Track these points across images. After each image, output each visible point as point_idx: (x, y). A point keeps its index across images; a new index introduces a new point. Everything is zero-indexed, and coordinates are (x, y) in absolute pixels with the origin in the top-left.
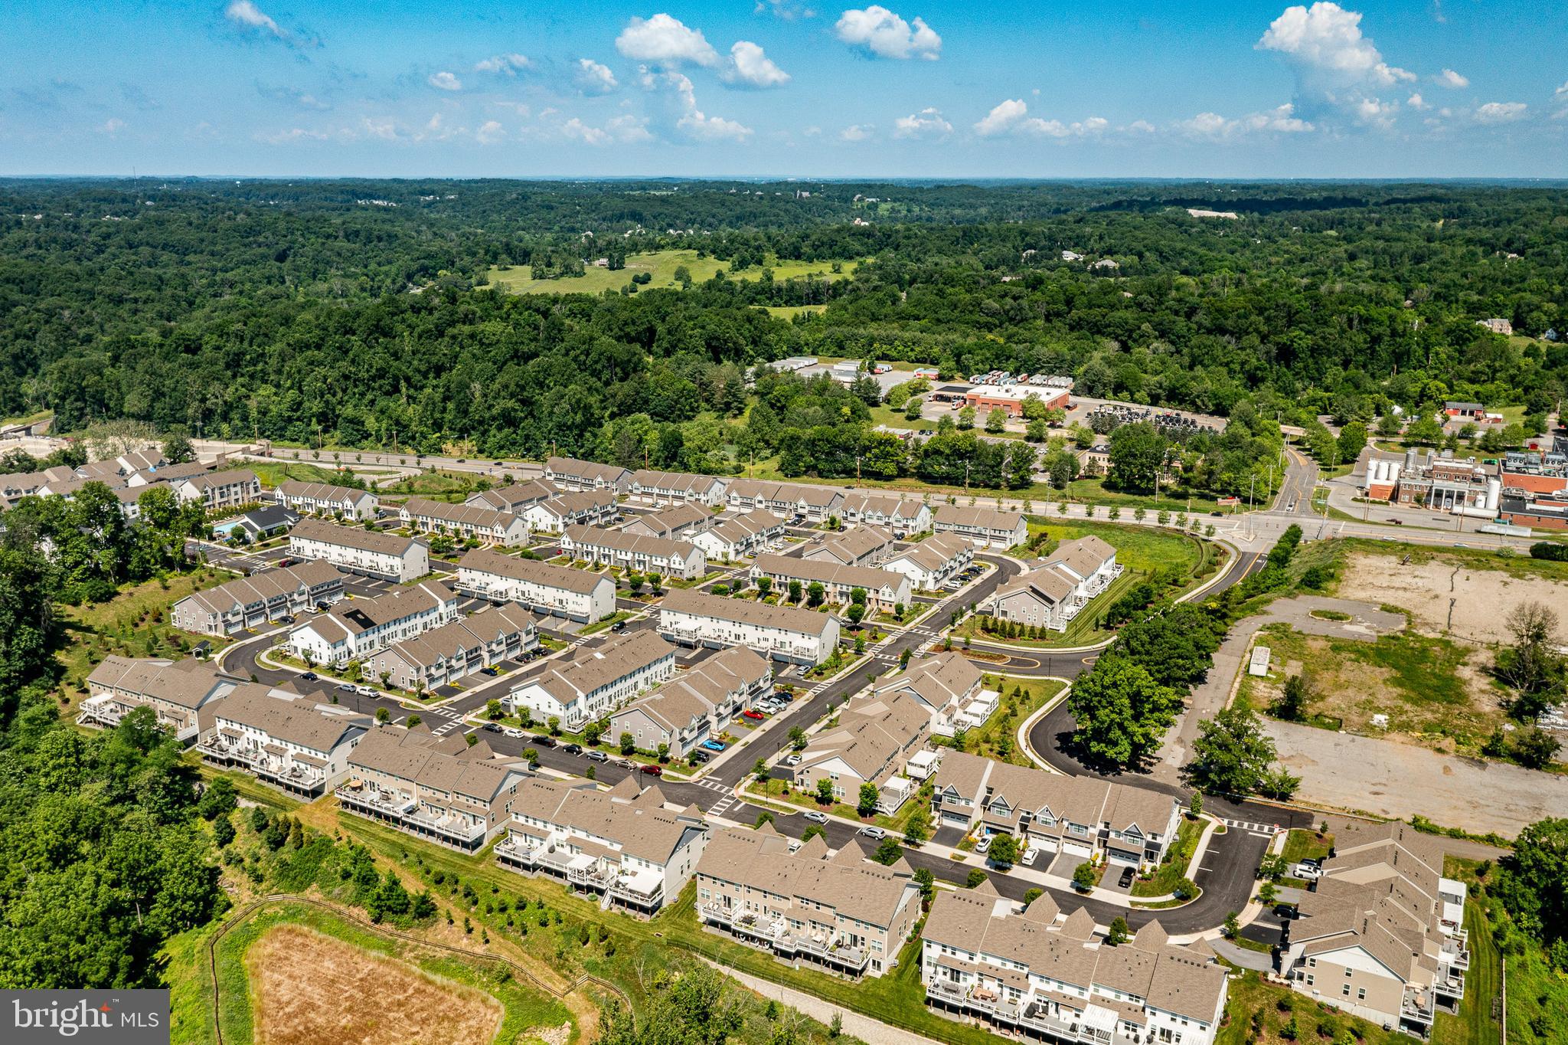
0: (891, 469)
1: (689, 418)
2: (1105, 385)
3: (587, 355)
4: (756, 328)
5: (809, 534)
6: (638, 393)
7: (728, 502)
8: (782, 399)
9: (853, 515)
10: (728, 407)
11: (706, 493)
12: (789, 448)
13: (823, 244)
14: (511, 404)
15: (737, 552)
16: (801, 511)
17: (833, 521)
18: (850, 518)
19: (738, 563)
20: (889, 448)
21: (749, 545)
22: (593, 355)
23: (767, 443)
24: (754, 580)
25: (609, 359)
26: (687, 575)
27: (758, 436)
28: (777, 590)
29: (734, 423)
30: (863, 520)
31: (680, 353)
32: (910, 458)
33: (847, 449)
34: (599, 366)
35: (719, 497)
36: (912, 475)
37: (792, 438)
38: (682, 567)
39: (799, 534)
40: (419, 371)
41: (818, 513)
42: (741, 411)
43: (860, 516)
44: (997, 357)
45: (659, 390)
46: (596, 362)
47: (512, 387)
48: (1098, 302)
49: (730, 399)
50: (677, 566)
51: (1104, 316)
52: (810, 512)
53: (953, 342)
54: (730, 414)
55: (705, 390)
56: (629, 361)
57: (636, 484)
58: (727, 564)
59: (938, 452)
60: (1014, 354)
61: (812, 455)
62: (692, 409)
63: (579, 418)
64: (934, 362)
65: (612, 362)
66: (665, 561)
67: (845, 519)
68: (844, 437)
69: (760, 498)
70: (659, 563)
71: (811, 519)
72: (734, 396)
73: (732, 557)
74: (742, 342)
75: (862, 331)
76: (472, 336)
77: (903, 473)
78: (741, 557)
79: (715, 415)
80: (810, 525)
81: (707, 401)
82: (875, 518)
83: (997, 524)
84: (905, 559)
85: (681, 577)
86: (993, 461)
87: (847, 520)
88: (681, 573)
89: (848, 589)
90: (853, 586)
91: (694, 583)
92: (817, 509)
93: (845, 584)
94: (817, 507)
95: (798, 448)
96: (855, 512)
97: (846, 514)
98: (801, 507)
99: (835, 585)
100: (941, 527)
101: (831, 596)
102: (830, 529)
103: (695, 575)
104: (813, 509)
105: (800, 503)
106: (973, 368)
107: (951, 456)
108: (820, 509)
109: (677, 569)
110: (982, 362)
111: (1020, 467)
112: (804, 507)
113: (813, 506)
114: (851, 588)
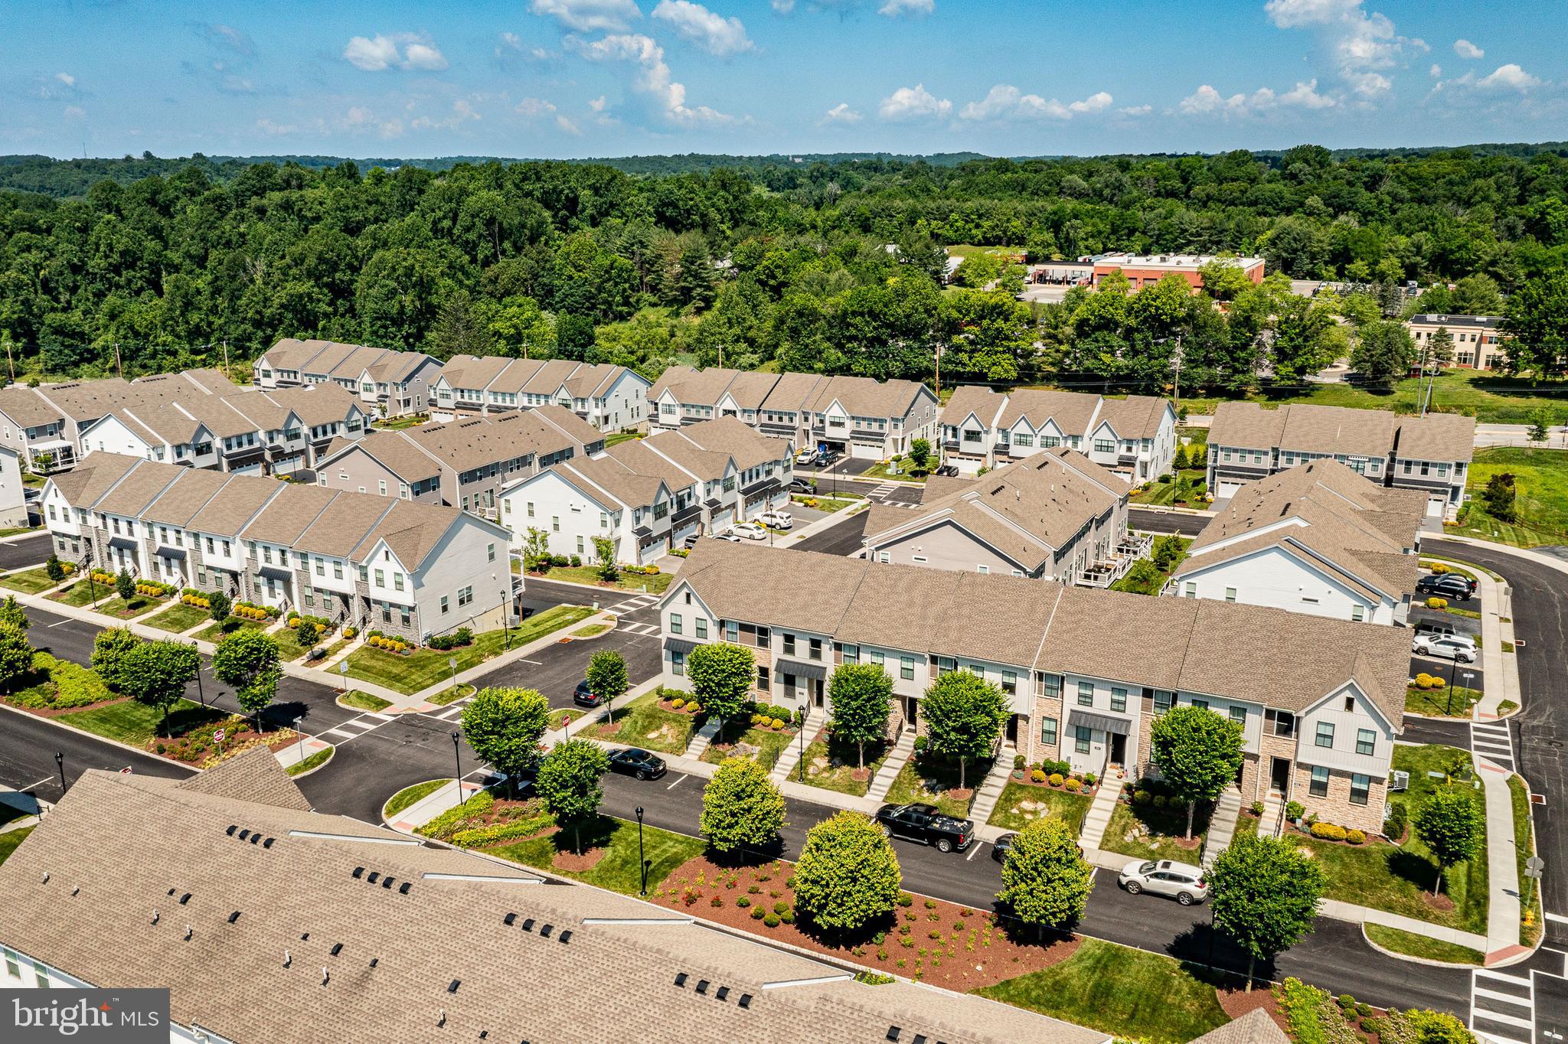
0: (1005, 367)
1: (622, 318)
3: (455, 220)
4: (736, 198)
5: (858, 490)
6: (536, 276)
7: (653, 418)
8: (778, 273)
9: (972, 436)
10: (686, 296)
11: (601, 400)
12: (795, 333)
14: (306, 287)
15: (646, 539)
16: (832, 433)
17: (920, 454)
18: (966, 446)
19: (640, 574)
20: (1000, 323)
21: (686, 515)
22: (464, 219)
23: (751, 342)
24: (678, 651)
25: (490, 222)
26: (432, 624)
27: (737, 330)
29: (696, 321)
30: (1001, 450)
31: (615, 221)
32: (1039, 345)
33: (912, 331)
34: (472, 236)
35: (635, 412)
36: (1047, 379)
37: (800, 314)
38: (406, 598)
39: (834, 488)
40: (191, 257)
41: (878, 438)
42: (708, 303)
43: (993, 439)
44: (1114, 231)
45: (570, 270)
46: (468, 229)
47: (311, 261)
48: (1232, 174)
49: (690, 282)
50: (386, 594)
51: (1243, 192)
52: (857, 435)
53: (1043, 210)
54: (690, 308)
55: (649, 271)
56: (523, 226)
57: (443, 385)
58: (610, 576)
59: (1108, 324)
60: (1141, 225)
61: (840, 346)
62: (626, 303)
64: (1021, 241)
65: (497, 231)
66: (350, 574)
67: (953, 447)
68: (907, 305)
69: (729, 404)
70: (328, 582)
71: (857, 451)
72: (696, 276)
73: (627, 555)
74: (713, 214)
75: (897, 203)
76: (287, 206)
77: (1028, 376)
78: (658, 554)
79: (666, 311)
80: (858, 466)
81: (654, 289)
82: (1037, 441)
83: (1412, 448)
84: (1274, 555)
85: (408, 635)
86: (1234, 338)
87: (957, 450)
88: (406, 620)
89: (1119, 705)
90: (1148, 693)
91: (465, 653)
92: (875, 427)
93: (1104, 684)
94: (875, 420)
95: (812, 333)
96: (978, 429)
97: (955, 435)
98: (833, 424)
99: (1052, 682)
100: (1235, 460)
101: (1029, 733)
102: (915, 474)
103: (469, 625)
104: (864, 426)
105: (831, 413)
106: (1082, 244)
107: (1137, 330)
108: (881, 427)
109: (392, 605)
110: (1093, 236)
111: (1296, 348)
112: (840, 424)
113: (864, 419)
114: (1134, 702)
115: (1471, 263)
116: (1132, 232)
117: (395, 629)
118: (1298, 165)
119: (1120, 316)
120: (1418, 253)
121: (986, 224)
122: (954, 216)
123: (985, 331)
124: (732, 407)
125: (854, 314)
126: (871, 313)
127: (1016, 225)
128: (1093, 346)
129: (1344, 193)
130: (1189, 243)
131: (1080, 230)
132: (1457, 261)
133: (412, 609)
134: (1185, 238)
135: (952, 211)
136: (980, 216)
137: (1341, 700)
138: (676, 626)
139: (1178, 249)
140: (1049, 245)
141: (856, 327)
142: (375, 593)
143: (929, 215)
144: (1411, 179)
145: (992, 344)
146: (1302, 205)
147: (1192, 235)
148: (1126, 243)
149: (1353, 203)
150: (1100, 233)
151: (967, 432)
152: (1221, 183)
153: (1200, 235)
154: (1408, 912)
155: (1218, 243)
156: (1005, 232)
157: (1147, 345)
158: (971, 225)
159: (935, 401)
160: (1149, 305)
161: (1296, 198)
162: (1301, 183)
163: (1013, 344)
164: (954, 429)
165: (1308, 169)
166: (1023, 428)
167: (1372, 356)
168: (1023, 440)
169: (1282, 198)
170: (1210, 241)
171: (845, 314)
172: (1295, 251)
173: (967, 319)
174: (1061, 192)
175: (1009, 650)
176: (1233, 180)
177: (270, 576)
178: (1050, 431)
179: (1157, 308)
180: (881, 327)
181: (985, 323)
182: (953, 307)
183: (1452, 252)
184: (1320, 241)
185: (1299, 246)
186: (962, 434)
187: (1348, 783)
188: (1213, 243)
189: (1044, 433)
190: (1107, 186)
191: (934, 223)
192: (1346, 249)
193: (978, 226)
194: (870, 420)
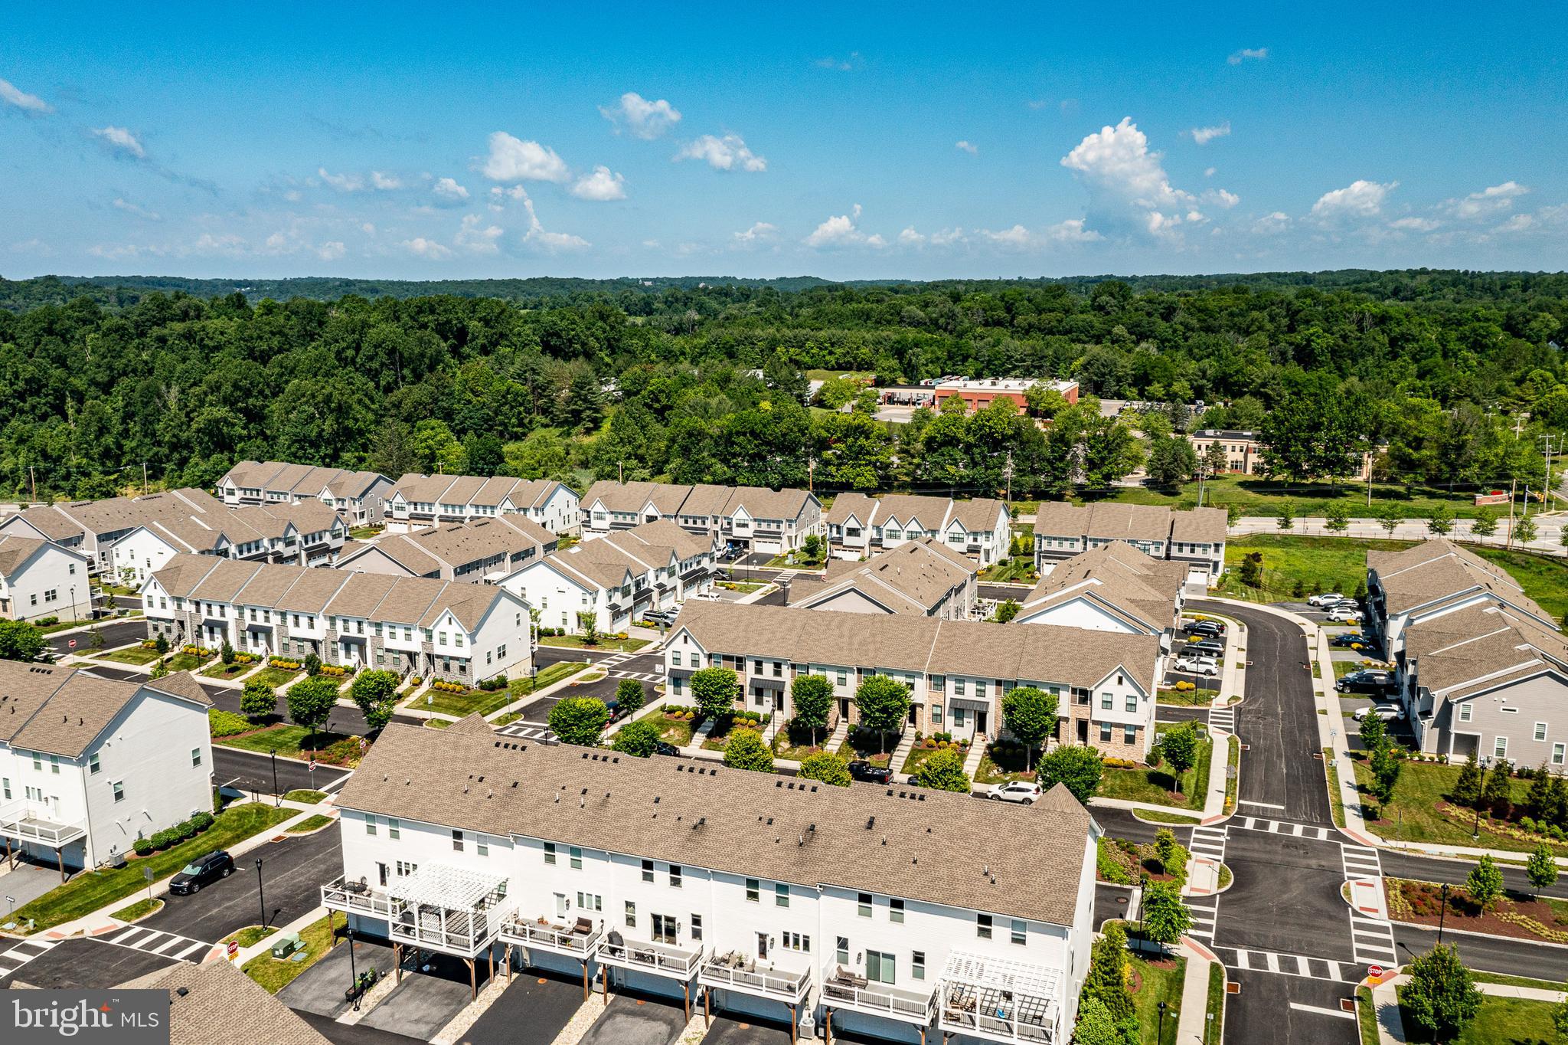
0: (868, 476)
1: (517, 437)
2: (1119, 380)
3: (357, 349)
4: (613, 328)
5: (768, 576)
6: (436, 401)
7: (586, 524)
8: (662, 397)
9: (853, 532)
10: (576, 418)
11: (539, 510)
12: (685, 451)
13: (677, 300)
14: (221, 412)
15: (617, 613)
16: (738, 532)
17: (812, 548)
18: (848, 541)
19: (620, 640)
20: (862, 441)
21: (643, 596)
22: (366, 349)
23: (641, 459)
24: (677, 679)
25: (391, 352)
26: (481, 672)
27: (629, 449)
28: (750, 704)
29: (587, 440)
30: (876, 543)
31: (503, 350)
32: (895, 459)
33: (787, 447)
34: (374, 364)
35: (566, 520)
36: (902, 487)
37: (690, 434)
38: (464, 652)
39: (748, 576)
40: (94, 384)
41: (776, 536)
42: (596, 424)
43: (869, 533)
44: (950, 357)
45: (469, 395)
46: (371, 358)
47: (227, 388)
48: (1049, 306)
49: (580, 405)
50: (447, 650)
51: (1060, 321)
52: (759, 534)
53: (887, 339)
54: (580, 428)
55: (541, 396)
56: (422, 355)
57: (399, 499)
58: (591, 641)
59: (951, 441)
60: (973, 352)
61: (725, 461)
62: (521, 424)
63: (329, 425)
64: (867, 366)
65: (396, 357)
66: (418, 637)
67: (838, 542)
68: (783, 427)
69: (651, 511)
70: (400, 643)
71: (759, 547)
72: (585, 400)
73: (603, 624)
74: (592, 342)
75: (758, 332)
76: (189, 336)
77: (886, 484)
78: (624, 625)
79: (557, 431)
80: (764, 559)
81: (545, 412)
82: (904, 535)
83: (1183, 533)
84: (1079, 603)
85: (464, 680)
86: (1053, 451)
87: (841, 544)
88: (463, 669)
89: (981, 693)
90: (999, 683)
91: (504, 694)
92: (773, 527)
93: (971, 679)
94: (774, 522)
95: (701, 451)
96: (858, 527)
97: (839, 532)
98: (738, 525)
99: (938, 681)
100: (1055, 546)
101: (924, 716)
102: (808, 564)
103: (503, 673)
104: (764, 527)
105: (737, 517)
106: (923, 370)
107: (976, 446)
108: (778, 527)
109: (452, 658)
110: (932, 362)
111: (1103, 459)
112: (745, 526)
113: (764, 521)
114: (991, 690)
115: (1247, 385)
116: (965, 358)
117: (454, 676)
118: (1105, 298)
119: (961, 434)
121: (839, 351)
122: (809, 344)
123: (849, 448)
124: (654, 513)
125: (738, 433)
126: (753, 433)
127: (865, 352)
128: (940, 459)
129: (1144, 323)
130: (1015, 368)
131: (921, 356)
132: (1235, 383)
133: (468, 660)
134: (1011, 363)
135: (807, 340)
136: (833, 345)
137: (1115, 678)
138: (677, 660)
139: (1005, 374)
140: (895, 370)
141: (740, 445)
142: (438, 650)
143: (789, 343)
144: (1200, 311)
145: (856, 458)
146: (1109, 333)
147: (1017, 360)
148: (961, 368)
149: (1152, 332)
150: (938, 359)
151: (849, 529)
152: (1040, 314)
153: (1024, 361)
154: (1159, 802)
155: (1039, 367)
156: (855, 359)
157: (984, 457)
158: (826, 352)
159: (819, 505)
160: (984, 425)
161: (1105, 327)
162: (1108, 313)
163: (873, 458)
164: (838, 527)
165: (1113, 302)
166: (892, 525)
167: (1162, 464)
168: (893, 535)
169: (1092, 327)
170: (1033, 366)
171: (730, 434)
172: (1103, 375)
173: (834, 437)
174: (901, 321)
175: (909, 661)
176: (1050, 311)
177: (347, 643)
178: (914, 527)
179: (990, 428)
180: (761, 445)
181: (850, 440)
182: (822, 427)
183: (1231, 376)
184: (1123, 367)
185: (1107, 371)
186: (845, 531)
187: (1122, 732)
188: (1035, 367)
189: (910, 528)
190: (942, 316)
191: (792, 350)
192: (1146, 374)
193: (831, 353)
194: (769, 522)
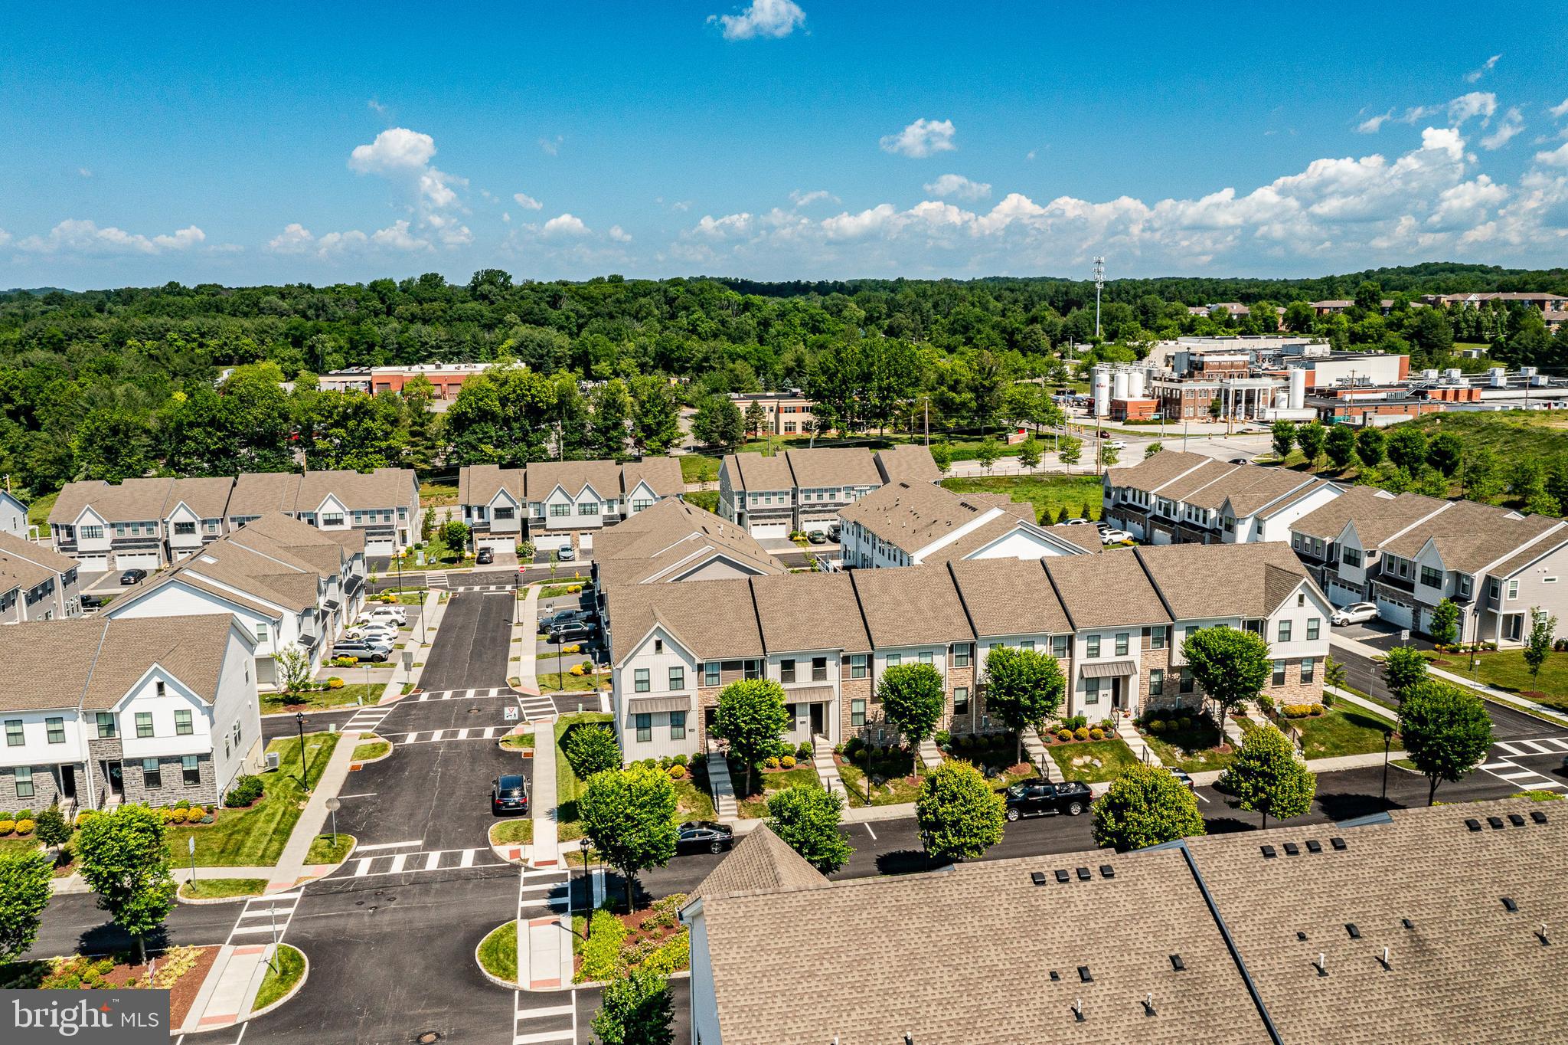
9: (503, 513)
15: (312, 649)
17: (458, 538)
18: (498, 525)
19: (333, 689)
24: (645, 713)
26: (230, 773)
38: (199, 741)
41: (386, 531)
53: (274, 327)
66: (80, 731)
67: (482, 529)
69: (183, 516)
70: (33, 751)
82: (574, 510)
85: (195, 795)
87: (487, 530)
88: (192, 776)
89: (1123, 650)
90: (1146, 632)
92: (380, 520)
93: (1108, 632)
94: (379, 512)
96: (511, 505)
97: (481, 516)
98: (327, 522)
102: (450, 561)
104: (370, 520)
106: (329, 358)
108: (387, 518)
109: (162, 760)
110: (335, 351)
112: (338, 521)
113: (365, 513)
114: (1135, 642)
116: (371, 347)
117: (169, 794)
118: (486, 287)
119: (497, 407)
120: (645, 354)
121: (213, 343)
122: (171, 335)
124: (189, 519)
125: (191, 425)
126: (213, 422)
127: (248, 343)
128: (472, 438)
129: (536, 310)
130: (430, 355)
131: (327, 343)
132: (678, 360)
133: (204, 757)
134: (426, 350)
135: (168, 330)
136: (203, 335)
137: (1296, 598)
138: (642, 684)
139: (423, 360)
140: (297, 360)
141: (195, 439)
143: (140, 334)
144: (584, 299)
146: (501, 321)
147: (432, 347)
148: (367, 357)
149: (546, 319)
150: (341, 348)
151: (497, 510)
152: (421, 304)
153: (441, 348)
155: (458, 354)
156: (235, 350)
157: (526, 433)
158: (195, 344)
161: (495, 316)
162: (492, 303)
163: (384, 444)
164: (481, 509)
165: (496, 291)
166: (558, 498)
168: (559, 511)
169: (482, 316)
170: (451, 353)
171: (179, 426)
172: (541, 357)
173: (330, 421)
174: (261, 311)
176: (431, 301)
178: (587, 497)
180: (228, 437)
181: (351, 424)
182: (312, 410)
183: (672, 351)
184: (560, 347)
185: (545, 351)
186: (491, 513)
187: (1298, 669)
188: (453, 354)
189: (582, 500)
190: (310, 307)
191: (149, 344)
192: (586, 353)
193: (201, 345)
194: (372, 513)
